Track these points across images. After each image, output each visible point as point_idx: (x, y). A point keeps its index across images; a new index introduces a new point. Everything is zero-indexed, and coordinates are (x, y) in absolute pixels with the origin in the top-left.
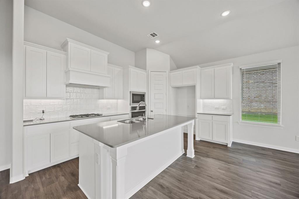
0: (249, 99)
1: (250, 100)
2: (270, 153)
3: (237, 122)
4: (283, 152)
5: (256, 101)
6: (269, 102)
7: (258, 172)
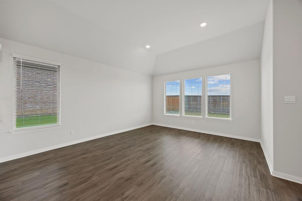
0: (22, 99)
1: (23, 101)
2: (52, 155)
3: (9, 132)
4: (62, 149)
5: (30, 102)
6: (44, 103)
7: (45, 185)
